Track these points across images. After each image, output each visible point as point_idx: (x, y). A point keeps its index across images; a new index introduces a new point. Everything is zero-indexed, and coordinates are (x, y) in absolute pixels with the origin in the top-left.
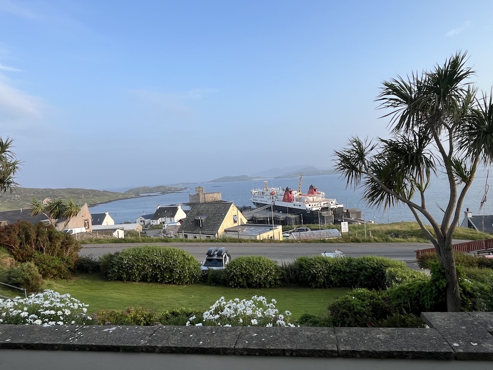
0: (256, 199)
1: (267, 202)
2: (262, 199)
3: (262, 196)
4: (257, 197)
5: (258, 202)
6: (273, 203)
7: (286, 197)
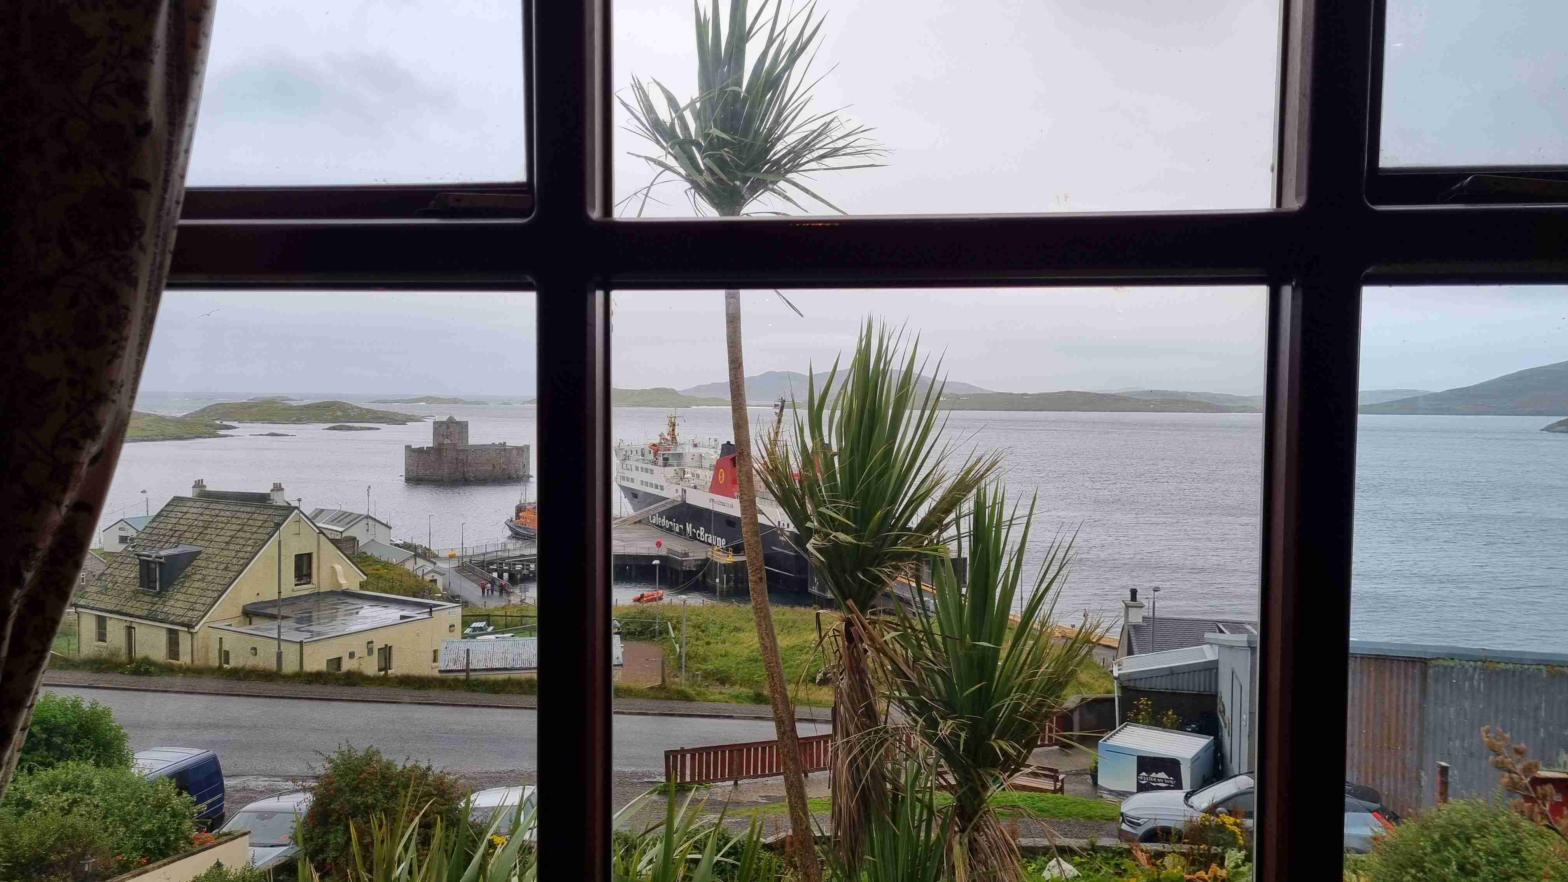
0: (631, 475)
1: (662, 488)
2: (646, 477)
3: (650, 466)
4: (634, 468)
5: (636, 486)
6: (680, 493)
7: (720, 477)
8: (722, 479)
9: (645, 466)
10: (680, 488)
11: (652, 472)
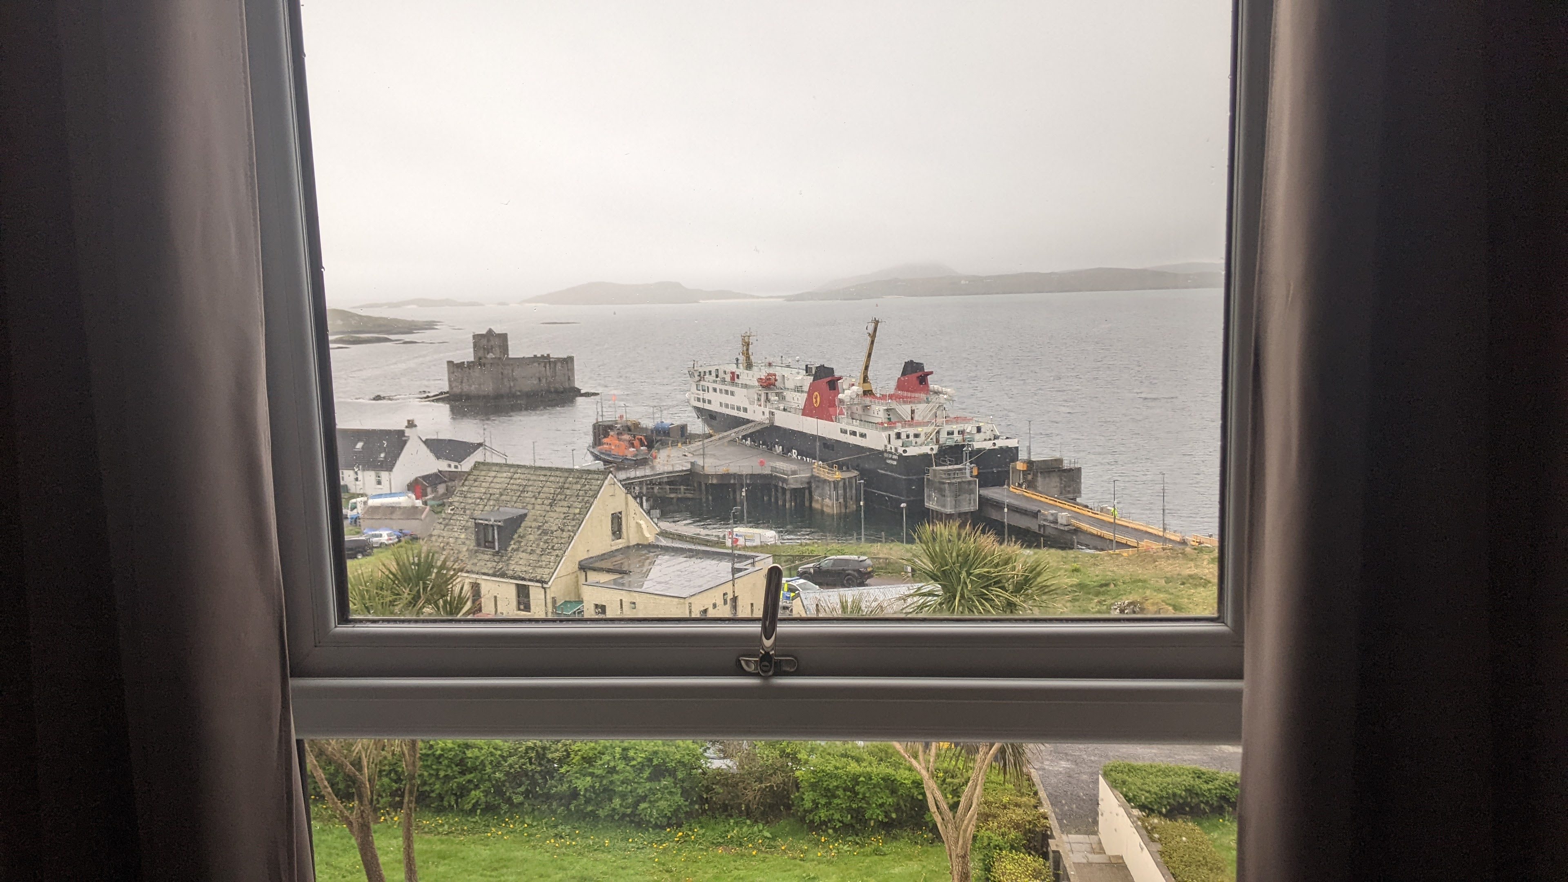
0: (707, 396)
1: (745, 410)
2: (728, 399)
3: (730, 388)
4: (711, 390)
5: (714, 407)
6: (767, 415)
7: (814, 400)
8: (817, 401)
9: (724, 387)
10: (767, 411)
11: (732, 394)
